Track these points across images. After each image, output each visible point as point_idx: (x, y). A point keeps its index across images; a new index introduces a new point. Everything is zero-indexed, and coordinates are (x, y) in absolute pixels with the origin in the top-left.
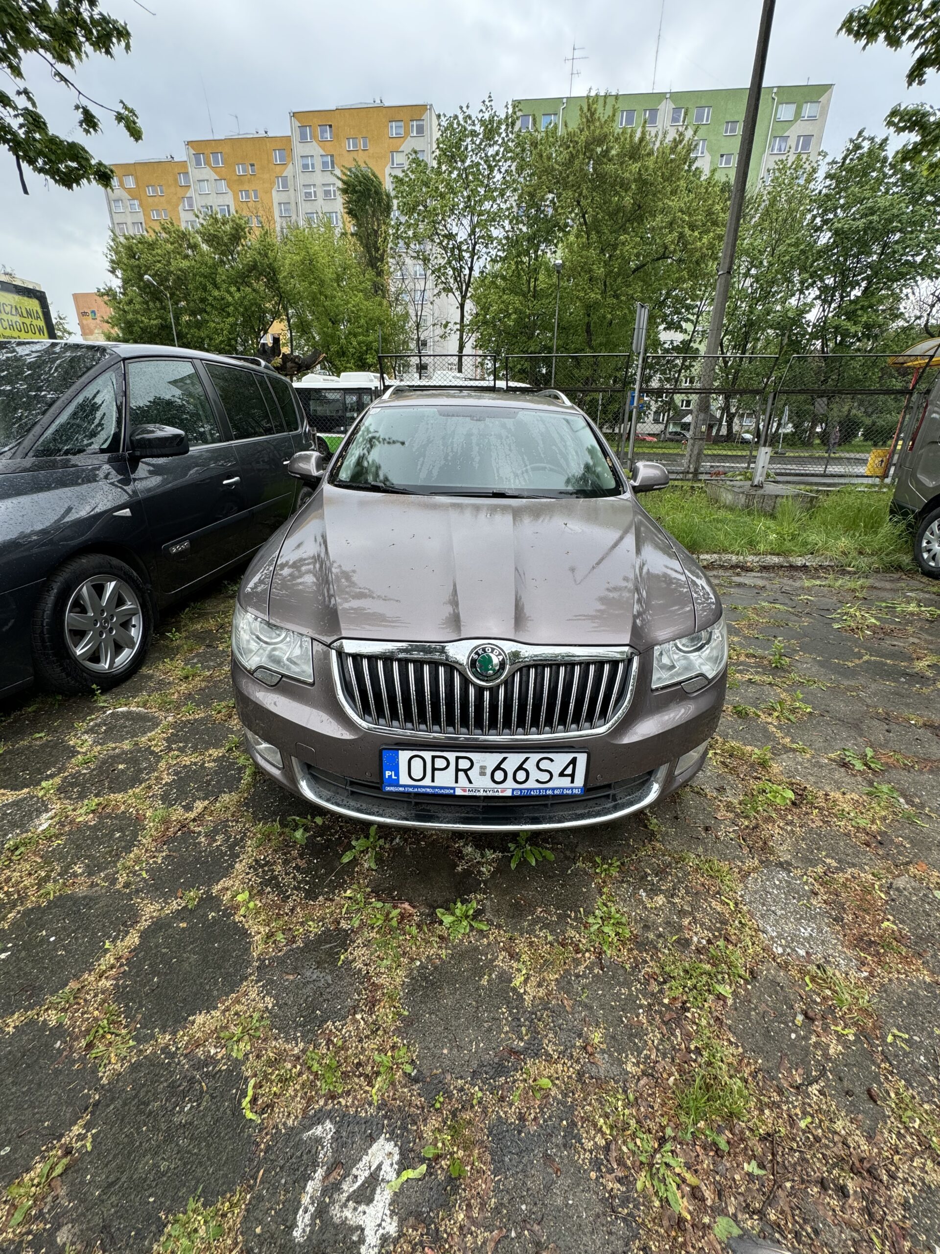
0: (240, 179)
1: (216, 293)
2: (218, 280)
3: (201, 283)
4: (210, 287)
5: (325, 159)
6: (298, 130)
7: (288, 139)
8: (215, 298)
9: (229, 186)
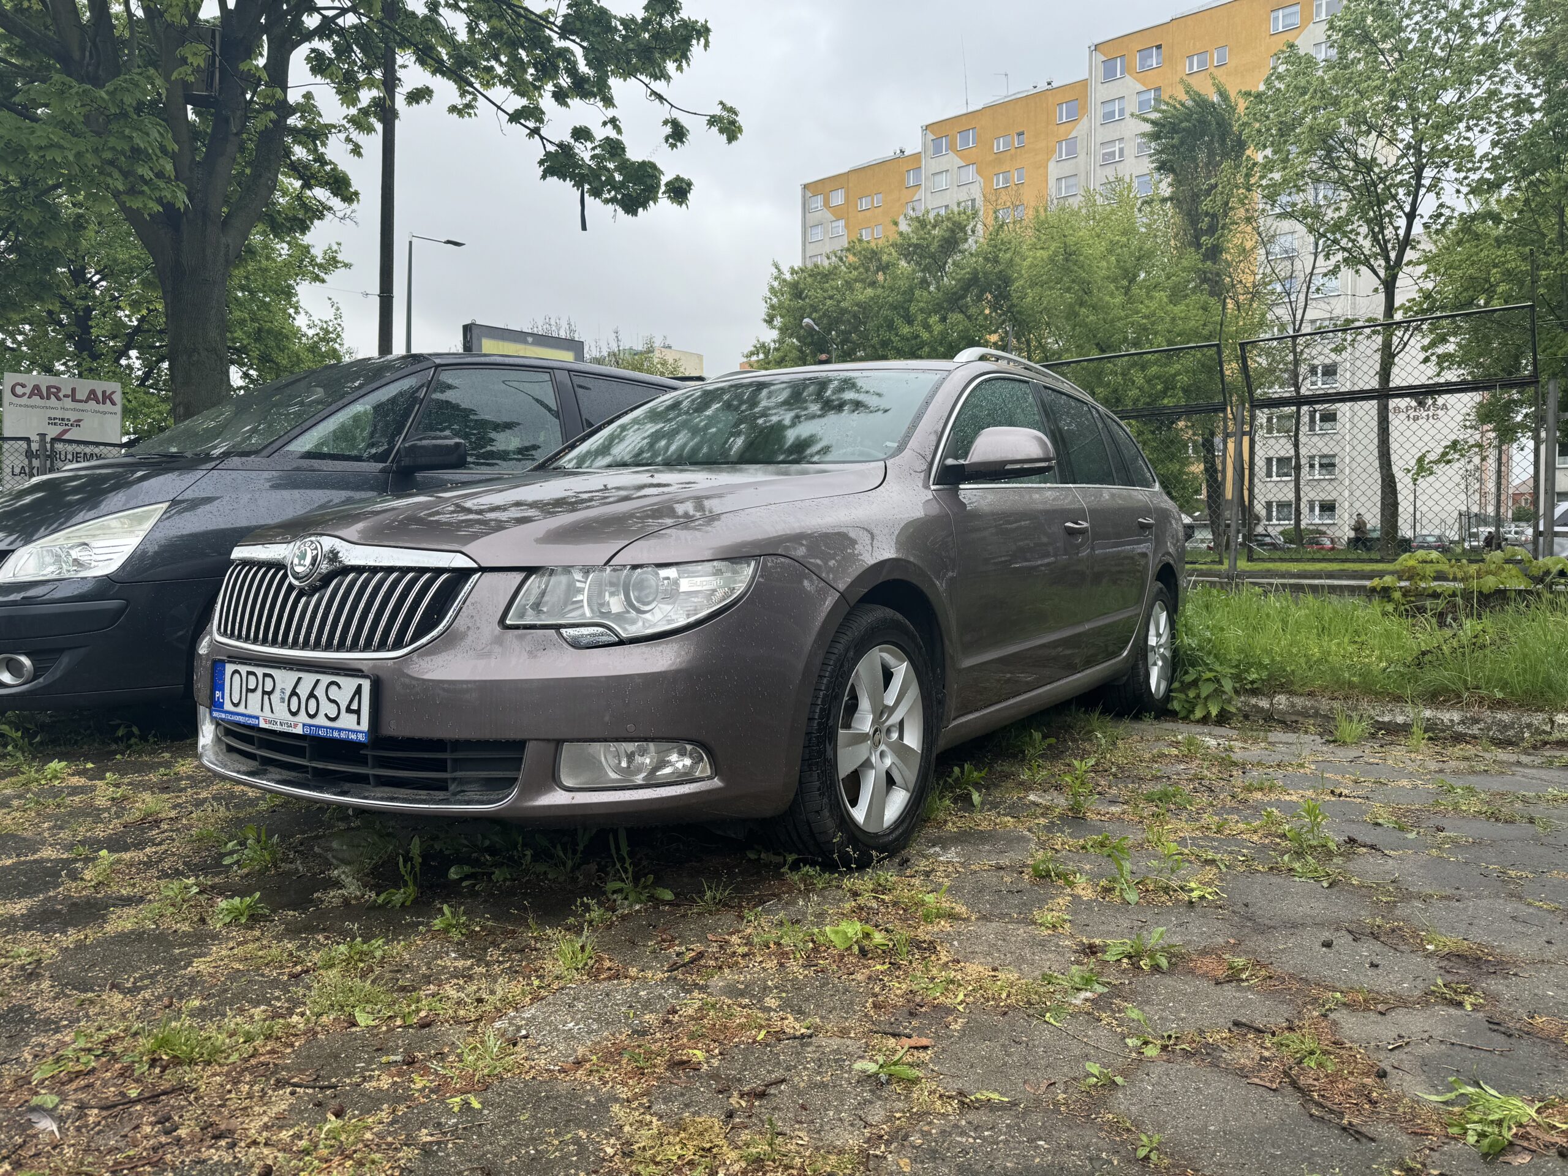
0: (999, 157)
1: (906, 330)
2: (913, 309)
3: (886, 318)
4: (898, 321)
5: (1145, 97)
6: (1101, 67)
7: (1084, 83)
8: (903, 338)
9: (979, 172)
